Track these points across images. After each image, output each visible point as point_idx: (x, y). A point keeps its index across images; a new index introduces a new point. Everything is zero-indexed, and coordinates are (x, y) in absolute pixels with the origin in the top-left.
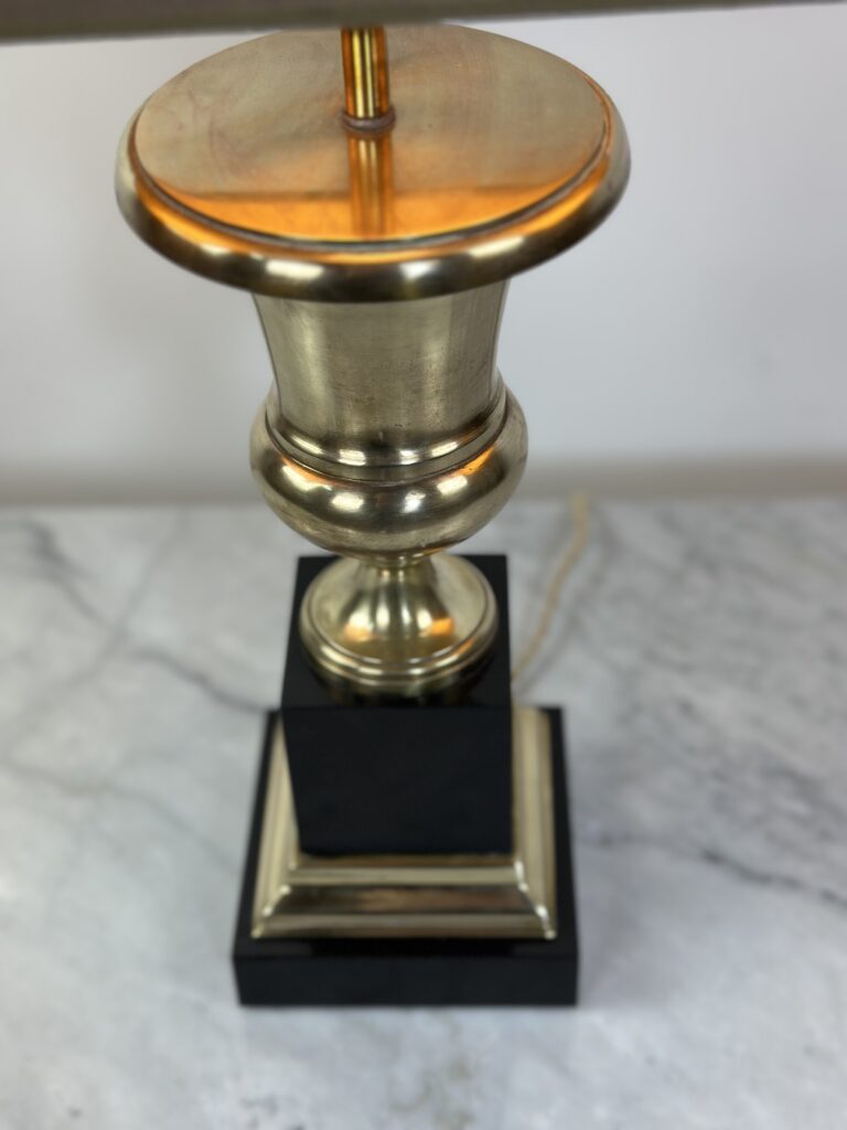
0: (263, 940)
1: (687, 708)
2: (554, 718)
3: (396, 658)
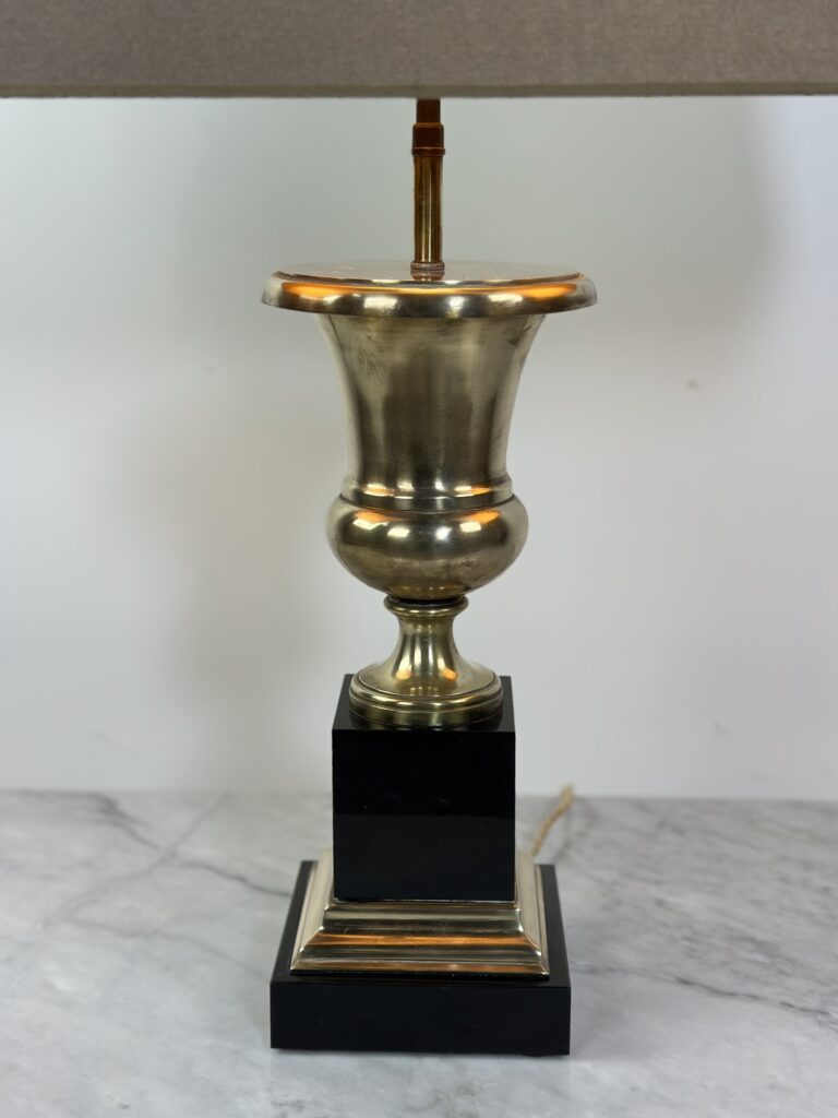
3: (425, 691)
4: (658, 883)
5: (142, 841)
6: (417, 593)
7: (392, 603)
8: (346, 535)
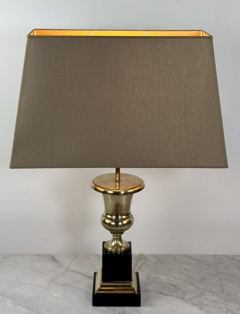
0: (96, 294)
1: (157, 278)
2: (137, 274)
3: (117, 248)
4: (157, 274)
5: (62, 266)
6: (116, 232)
7: (111, 233)
8: (104, 222)
